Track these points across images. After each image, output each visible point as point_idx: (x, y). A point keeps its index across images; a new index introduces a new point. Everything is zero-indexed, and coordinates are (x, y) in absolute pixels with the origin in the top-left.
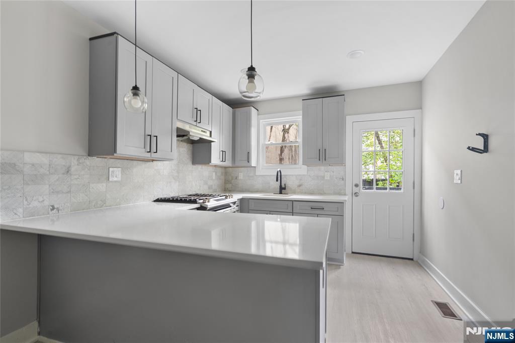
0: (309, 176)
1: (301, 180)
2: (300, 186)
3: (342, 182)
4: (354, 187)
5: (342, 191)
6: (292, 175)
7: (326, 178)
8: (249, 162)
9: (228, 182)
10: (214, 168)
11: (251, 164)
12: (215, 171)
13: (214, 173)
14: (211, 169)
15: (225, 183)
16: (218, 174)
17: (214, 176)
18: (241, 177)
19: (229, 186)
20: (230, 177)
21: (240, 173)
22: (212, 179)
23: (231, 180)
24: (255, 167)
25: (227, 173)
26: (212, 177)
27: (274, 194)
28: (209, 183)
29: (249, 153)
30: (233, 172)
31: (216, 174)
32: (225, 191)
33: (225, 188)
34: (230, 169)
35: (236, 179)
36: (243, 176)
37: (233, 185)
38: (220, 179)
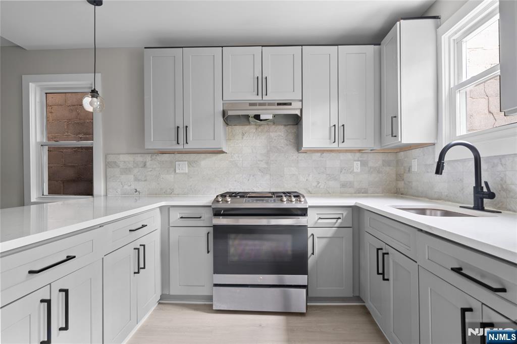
8: (396, 136)
9: (399, 177)
10: (358, 155)
11: (400, 140)
12: (360, 159)
13: (356, 162)
14: (349, 156)
15: (397, 180)
16: (371, 164)
17: (357, 167)
18: (415, 168)
19: (401, 184)
20: (403, 168)
21: (413, 160)
22: (352, 172)
23: (402, 173)
24: (434, 144)
25: (398, 163)
26: (352, 169)
27: (460, 207)
28: (343, 178)
29: (395, 117)
30: (406, 159)
31: (364, 164)
32: (396, 193)
33: (397, 189)
34: (402, 153)
35: (409, 171)
36: (418, 165)
37: (405, 183)
38: (379, 172)
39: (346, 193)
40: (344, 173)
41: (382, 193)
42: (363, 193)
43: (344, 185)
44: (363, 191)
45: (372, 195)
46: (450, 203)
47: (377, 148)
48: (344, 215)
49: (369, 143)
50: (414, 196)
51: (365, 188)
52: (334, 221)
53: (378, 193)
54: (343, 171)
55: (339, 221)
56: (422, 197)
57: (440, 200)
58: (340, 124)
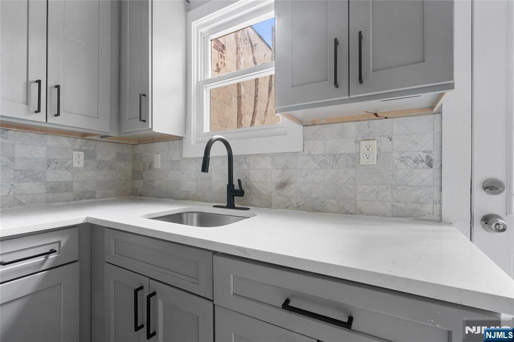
0: (309, 154)
1: (285, 168)
2: (283, 185)
3: (428, 174)
4: (480, 194)
5: (428, 208)
6: (263, 155)
7: (363, 161)
8: (145, 121)
9: (137, 174)
10: (79, 142)
11: (150, 127)
12: (84, 148)
13: (77, 152)
14: (65, 141)
15: (134, 178)
16: (100, 157)
17: (78, 159)
18: (158, 163)
19: (139, 184)
20: (142, 163)
21: (156, 155)
22: (69, 168)
23: (142, 170)
24: (181, 138)
25: (135, 157)
26: (69, 163)
27: (214, 206)
28: (52, 176)
29: (144, 95)
30: (146, 154)
31: (89, 156)
32: (133, 195)
33: (133, 189)
34: (141, 146)
35: (150, 167)
36: (161, 161)
37: (144, 183)
38: (111, 168)
39: (58, 201)
40: (55, 169)
41: (115, 197)
42: (87, 198)
43: (53, 188)
44: (88, 195)
45: (102, 199)
46: (198, 202)
47: (114, 134)
48: (62, 244)
49: (102, 126)
50: (156, 197)
51: (91, 192)
52: (42, 258)
53: (109, 197)
54: (53, 165)
55: (52, 256)
56: (166, 198)
57: (187, 200)
58: (51, 83)
